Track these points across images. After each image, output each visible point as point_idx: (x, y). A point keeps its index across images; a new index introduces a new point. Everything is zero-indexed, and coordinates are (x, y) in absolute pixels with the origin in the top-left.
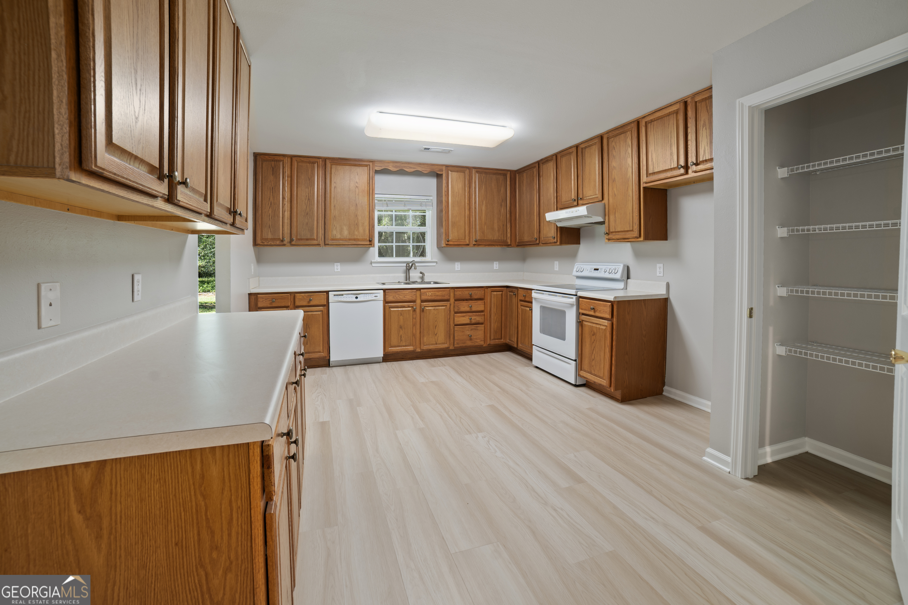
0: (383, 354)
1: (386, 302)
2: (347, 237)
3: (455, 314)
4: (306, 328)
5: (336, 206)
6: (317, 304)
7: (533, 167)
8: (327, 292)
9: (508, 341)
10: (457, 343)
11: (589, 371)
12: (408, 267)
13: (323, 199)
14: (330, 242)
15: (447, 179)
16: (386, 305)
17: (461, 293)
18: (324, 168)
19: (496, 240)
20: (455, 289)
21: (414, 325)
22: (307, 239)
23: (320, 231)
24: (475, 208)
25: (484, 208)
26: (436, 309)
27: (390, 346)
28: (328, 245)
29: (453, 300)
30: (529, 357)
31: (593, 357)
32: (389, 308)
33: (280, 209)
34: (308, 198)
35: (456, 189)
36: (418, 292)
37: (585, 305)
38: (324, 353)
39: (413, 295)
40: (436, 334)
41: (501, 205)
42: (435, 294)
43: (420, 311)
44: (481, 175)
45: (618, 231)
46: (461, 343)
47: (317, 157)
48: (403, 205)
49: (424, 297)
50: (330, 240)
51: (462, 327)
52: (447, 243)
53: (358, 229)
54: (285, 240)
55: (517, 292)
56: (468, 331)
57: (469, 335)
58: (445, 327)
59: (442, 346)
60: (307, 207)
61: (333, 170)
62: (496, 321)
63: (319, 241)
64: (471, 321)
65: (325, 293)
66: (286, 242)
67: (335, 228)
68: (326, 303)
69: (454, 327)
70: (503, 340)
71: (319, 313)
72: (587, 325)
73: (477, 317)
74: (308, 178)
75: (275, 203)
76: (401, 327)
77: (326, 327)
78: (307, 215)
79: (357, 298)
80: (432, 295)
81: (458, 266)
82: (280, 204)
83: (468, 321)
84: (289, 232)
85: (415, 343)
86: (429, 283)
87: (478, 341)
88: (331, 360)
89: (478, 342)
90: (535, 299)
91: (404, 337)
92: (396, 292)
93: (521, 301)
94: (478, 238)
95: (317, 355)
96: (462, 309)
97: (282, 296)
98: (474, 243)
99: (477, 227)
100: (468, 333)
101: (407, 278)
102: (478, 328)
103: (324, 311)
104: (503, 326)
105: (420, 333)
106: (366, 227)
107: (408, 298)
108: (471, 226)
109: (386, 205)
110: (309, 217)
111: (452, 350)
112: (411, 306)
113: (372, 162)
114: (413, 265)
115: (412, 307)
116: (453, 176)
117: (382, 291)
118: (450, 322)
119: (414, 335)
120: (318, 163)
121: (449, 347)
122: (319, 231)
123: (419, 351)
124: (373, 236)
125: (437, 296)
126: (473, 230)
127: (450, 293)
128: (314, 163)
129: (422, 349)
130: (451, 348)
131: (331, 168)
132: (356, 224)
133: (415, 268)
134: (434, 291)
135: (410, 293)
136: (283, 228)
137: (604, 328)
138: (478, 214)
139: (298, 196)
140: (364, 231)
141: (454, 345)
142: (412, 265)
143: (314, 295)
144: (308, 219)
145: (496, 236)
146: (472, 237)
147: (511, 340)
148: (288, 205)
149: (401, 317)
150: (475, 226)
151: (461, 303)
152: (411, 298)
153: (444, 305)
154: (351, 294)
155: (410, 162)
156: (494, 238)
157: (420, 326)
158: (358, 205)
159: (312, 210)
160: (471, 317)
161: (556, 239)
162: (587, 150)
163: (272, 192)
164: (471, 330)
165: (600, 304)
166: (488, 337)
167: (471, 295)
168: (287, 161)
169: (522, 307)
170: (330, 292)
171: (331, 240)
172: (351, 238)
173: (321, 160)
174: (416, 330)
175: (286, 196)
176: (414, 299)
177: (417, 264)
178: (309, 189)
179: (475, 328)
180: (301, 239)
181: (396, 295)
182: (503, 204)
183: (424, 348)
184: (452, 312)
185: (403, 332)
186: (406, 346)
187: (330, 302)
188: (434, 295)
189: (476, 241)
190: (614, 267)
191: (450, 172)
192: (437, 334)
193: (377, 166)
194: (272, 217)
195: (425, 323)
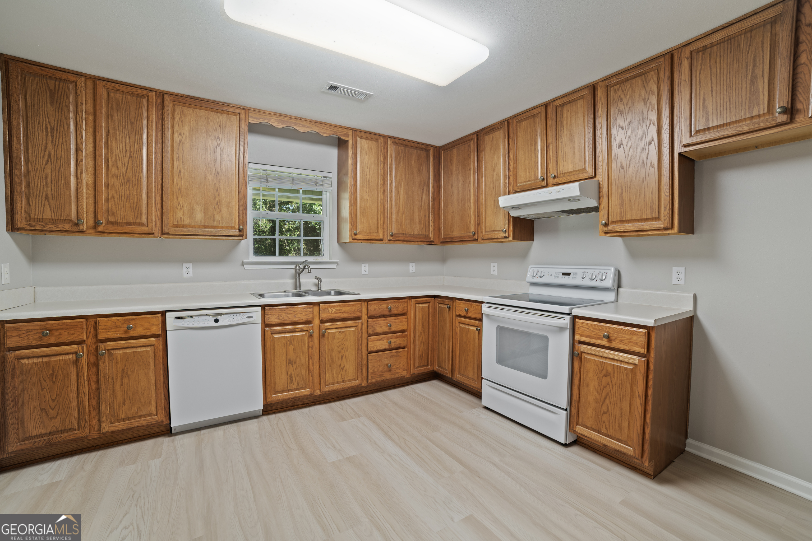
0: (264, 405)
1: (265, 325)
2: (201, 222)
3: (368, 336)
4: (122, 376)
5: (182, 172)
6: (142, 334)
7: (469, 140)
8: (163, 314)
9: (436, 368)
10: (371, 377)
11: (595, 427)
12: (298, 270)
13: (160, 160)
14: (172, 230)
15: (354, 148)
16: (267, 329)
17: (377, 308)
18: (160, 108)
19: (416, 234)
20: (369, 302)
21: (310, 357)
22: (129, 224)
23: (154, 210)
24: (391, 191)
25: (402, 192)
26: (343, 332)
27: (273, 392)
28: (168, 234)
29: (366, 318)
30: (477, 395)
31: (604, 408)
32: (272, 334)
33: (70, 168)
34: (130, 155)
35: (367, 162)
36: (316, 308)
37: (589, 329)
38: (158, 415)
39: (308, 313)
40: (342, 367)
41: (423, 190)
42: (341, 310)
43: (318, 336)
44: (398, 148)
45: (626, 220)
46: (377, 376)
47: (147, 88)
48: (291, 182)
49: (325, 316)
50: (171, 227)
51: (377, 355)
52: (354, 237)
53: (220, 211)
54: (82, 224)
55: (452, 304)
56: (386, 359)
57: (387, 364)
58: (355, 357)
59: (351, 383)
60: (127, 169)
61: (177, 115)
62: (422, 342)
63: (152, 228)
64: (390, 345)
65: (159, 315)
66: (85, 226)
67: (180, 207)
68: (160, 332)
69: (367, 355)
70: (429, 367)
71: (148, 349)
72: (593, 359)
73: (398, 339)
74: (130, 120)
75: (59, 157)
76: (290, 362)
77: (162, 372)
78: (128, 184)
79: (216, 321)
80: (337, 312)
81: (365, 268)
82: (70, 159)
83: (386, 346)
84: (92, 209)
85: (313, 384)
86: (328, 293)
87: (399, 371)
88: (172, 425)
89: (399, 373)
90: (488, 316)
91: (295, 376)
92: (281, 310)
93: (458, 316)
94: (395, 231)
95: (144, 420)
96: (379, 330)
97: (67, 323)
98: (390, 238)
99: (394, 216)
100: (386, 361)
101: (297, 285)
102: (399, 354)
103: (156, 345)
104: (430, 349)
105: (320, 367)
106: (234, 209)
107: (301, 317)
108: (386, 215)
109: (266, 180)
110: (131, 187)
111: (364, 387)
112: (305, 329)
113: (244, 109)
114: (306, 267)
115: (307, 331)
116: (362, 144)
117: (260, 308)
118: (362, 349)
119: (310, 372)
120: (150, 98)
121: (361, 384)
122: (152, 211)
123: (319, 393)
124: (245, 223)
125: (344, 312)
126: (389, 220)
127: (361, 308)
128: (140, 96)
129: (323, 390)
130: (364, 384)
131: (174, 110)
132: (217, 203)
133: (310, 271)
134: (340, 306)
135: (303, 310)
136: (77, 201)
137: (631, 367)
138: (395, 198)
139: (109, 148)
140: (230, 214)
141: (367, 380)
142: (304, 268)
143: (136, 318)
144: (129, 190)
145: (417, 230)
146: (386, 230)
147: (442, 367)
148: (89, 163)
149: (291, 347)
150: (391, 215)
151: (376, 321)
152: (305, 317)
153: (354, 325)
154: (207, 315)
155: (302, 118)
156: (414, 231)
157: (318, 357)
158: (220, 174)
159: (137, 175)
160: (391, 340)
161: (507, 233)
162: (566, 108)
163: (52, 136)
164: (391, 357)
165: (622, 329)
166: (412, 365)
167: (390, 310)
168: (83, 85)
169: (461, 325)
170: (168, 314)
171: (174, 227)
172: (208, 225)
173: (154, 93)
174: (313, 364)
175: (84, 146)
176: (309, 318)
177: (312, 266)
178: (132, 140)
179: (396, 354)
180: (117, 223)
181: (282, 314)
182: (425, 188)
183: (326, 390)
184: (365, 335)
185: (294, 369)
186: (298, 389)
187: (167, 330)
188: (339, 311)
189: (392, 236)
190: (597, 271)
191: (358, 139)
192: (344, 367)
193: (252, 117)
194: (52, 181)
195: (326, 353)
